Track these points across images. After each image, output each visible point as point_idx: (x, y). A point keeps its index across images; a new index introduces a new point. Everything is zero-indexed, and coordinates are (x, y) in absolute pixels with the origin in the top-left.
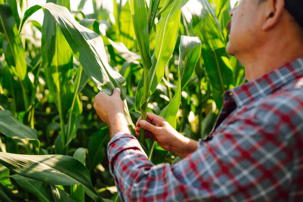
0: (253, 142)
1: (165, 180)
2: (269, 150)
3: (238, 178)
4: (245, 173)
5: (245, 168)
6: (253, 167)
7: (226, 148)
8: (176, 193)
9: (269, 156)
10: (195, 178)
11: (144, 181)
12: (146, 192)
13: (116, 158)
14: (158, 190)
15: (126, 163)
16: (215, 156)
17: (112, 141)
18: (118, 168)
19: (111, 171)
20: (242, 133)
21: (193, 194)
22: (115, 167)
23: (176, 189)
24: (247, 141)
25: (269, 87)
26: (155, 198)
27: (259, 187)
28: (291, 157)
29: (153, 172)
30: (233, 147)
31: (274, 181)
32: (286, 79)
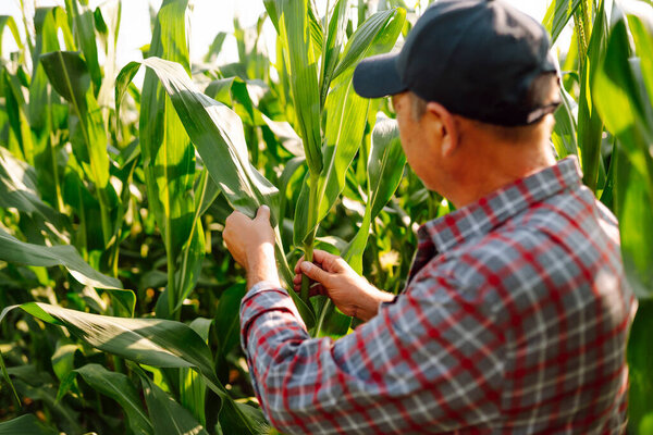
0: (446, 315)
1: (320, 363)
2: (468, 328)
3: (423, 368)
4: (434, 360)
5: (434, 353)
6: (444, 353)
7: (409, 320)
8: (332, 384)
9: (469, 336)
10: (362, 365)
11: (288, 363)
12: (289, 380)
13: (250, 324)
14: (308, 378)
15: (265, 333)
16: (392, 332)
17: (248, 295)
18: (253, 340)
19: (243, 345)
20: (431, 298)
21: (356, 390)
22: (249, 339)
23: (333, 377)
24: (437, 312)
25: (487, 219)
26: (302, 390)
27: (454, 383)
28: (501, 338)
29: (304, 348)
30: (417, 320)
31: (476, 374)
32: (515, 207)
